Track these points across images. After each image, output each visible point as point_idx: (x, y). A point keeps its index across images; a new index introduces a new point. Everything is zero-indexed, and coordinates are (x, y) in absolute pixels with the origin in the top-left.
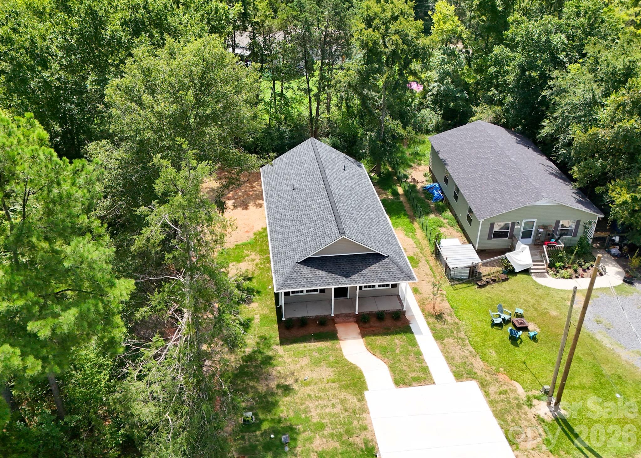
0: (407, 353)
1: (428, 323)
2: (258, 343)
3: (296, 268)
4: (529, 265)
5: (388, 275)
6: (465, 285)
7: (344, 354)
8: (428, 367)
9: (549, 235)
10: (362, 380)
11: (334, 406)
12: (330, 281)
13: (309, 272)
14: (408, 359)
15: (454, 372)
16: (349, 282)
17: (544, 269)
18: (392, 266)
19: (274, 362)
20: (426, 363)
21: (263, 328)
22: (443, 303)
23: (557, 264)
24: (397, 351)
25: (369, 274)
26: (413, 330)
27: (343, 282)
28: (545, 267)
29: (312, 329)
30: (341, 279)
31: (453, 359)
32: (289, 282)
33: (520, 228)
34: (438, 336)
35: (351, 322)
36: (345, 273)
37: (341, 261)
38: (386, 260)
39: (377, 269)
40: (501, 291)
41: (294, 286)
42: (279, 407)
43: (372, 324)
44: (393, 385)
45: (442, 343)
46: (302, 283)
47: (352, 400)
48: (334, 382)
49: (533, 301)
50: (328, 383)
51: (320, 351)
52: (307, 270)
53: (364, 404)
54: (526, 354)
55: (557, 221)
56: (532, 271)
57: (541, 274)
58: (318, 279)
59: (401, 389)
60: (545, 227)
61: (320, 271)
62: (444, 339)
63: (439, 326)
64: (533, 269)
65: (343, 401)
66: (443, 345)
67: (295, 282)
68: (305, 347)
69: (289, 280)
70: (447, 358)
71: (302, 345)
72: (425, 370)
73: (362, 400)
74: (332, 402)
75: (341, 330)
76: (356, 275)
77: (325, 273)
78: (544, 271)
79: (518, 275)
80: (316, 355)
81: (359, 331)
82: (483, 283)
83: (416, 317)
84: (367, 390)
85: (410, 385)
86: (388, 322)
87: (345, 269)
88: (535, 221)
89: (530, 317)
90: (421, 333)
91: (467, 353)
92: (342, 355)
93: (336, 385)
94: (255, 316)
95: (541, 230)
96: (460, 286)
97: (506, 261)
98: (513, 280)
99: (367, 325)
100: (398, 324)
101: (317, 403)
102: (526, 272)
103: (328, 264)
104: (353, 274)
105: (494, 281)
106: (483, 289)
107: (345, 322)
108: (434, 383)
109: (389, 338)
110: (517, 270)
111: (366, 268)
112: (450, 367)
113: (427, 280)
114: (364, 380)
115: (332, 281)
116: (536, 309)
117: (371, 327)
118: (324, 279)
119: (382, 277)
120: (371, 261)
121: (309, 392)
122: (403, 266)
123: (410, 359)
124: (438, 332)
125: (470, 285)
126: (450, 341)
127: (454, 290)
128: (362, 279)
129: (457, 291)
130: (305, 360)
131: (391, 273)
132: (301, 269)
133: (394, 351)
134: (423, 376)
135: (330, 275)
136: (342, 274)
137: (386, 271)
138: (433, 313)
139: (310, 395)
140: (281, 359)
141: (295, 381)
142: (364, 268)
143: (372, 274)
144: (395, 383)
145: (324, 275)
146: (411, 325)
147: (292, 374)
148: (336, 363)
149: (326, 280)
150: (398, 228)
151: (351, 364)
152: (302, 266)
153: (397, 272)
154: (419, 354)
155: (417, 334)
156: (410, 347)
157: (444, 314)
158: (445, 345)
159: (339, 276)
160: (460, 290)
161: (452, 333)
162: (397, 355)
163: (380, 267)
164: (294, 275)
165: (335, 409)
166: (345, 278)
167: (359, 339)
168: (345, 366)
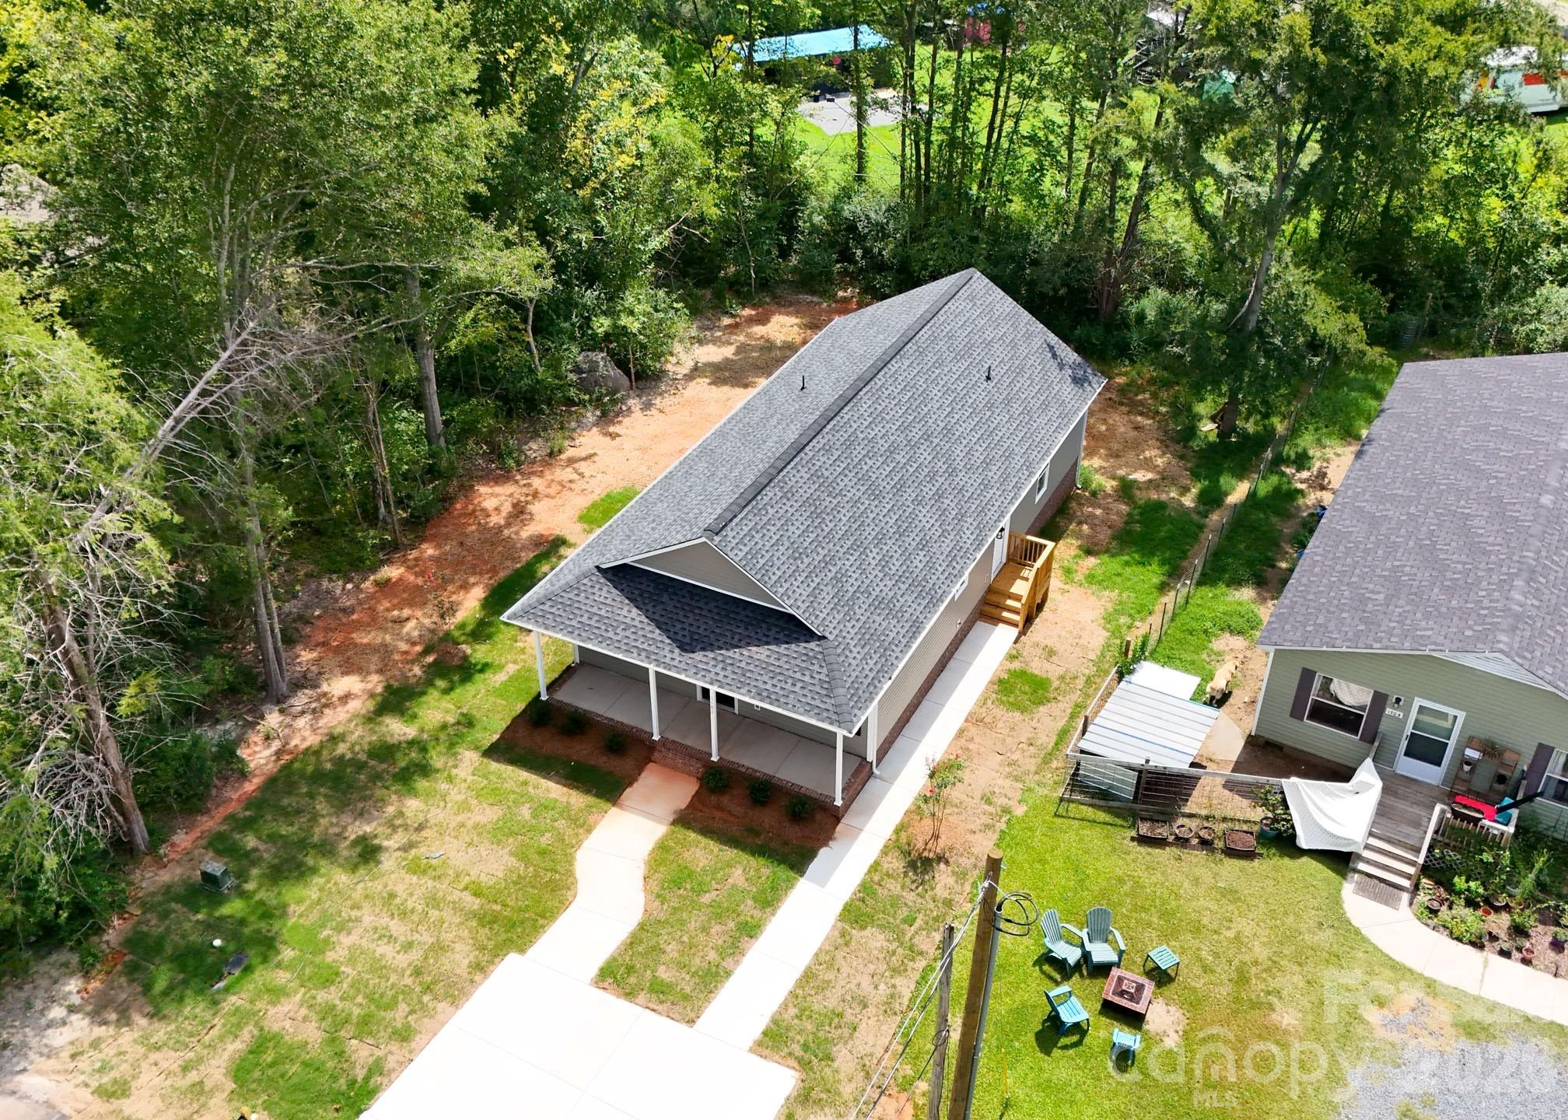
0: (719, 913)
1: (875, 867)
2: (444, 727)
3: (586, 580)
4: (1354, 843)
6: (1102, 816)
7: (586, 844)
8: (728, 974)
9: (1501, 779)
10: (541, 922)
11: (408, 946)
12: (637, 644)
13: (608, 601)
14: (705, 930)
15: (778, 1021)
16: (682, 665)
17: (1408, 877)
19: (422, 784)
20: (737, 963)
21: (492, 699)
22: (979, 836)
23: (1460, 882)
24: (706, 899)
25: (743, 665)
26: (814, 867)
27: (667, 660)
28: (1411, 870)
29: (582, 750)
30: (668, 648)
31: (824, 987)
32: (546, 607)
33: (1400, 720)
34: (856, 914)
35: (689, 774)
36: (687, 640)
37: (700, 604)
38: (812, 645)
39: (771, 660)
40: (1196, 881)
41: (550, 622)
42: (306, 885)
43: (725, 800)
44: (593, 971)
45: (846, 934)
46: (574, 623)
47: (461, 957)
48: (477, 894)
49: (1261, 952)
50: (466, 888)
51: (544, 806)
52: (608, 594)
53: (472, 981)
54: (1046, 1087)
55: (1541, 746)
56: (1362, 866)
57: (1382, 889)
58: (615, 628)
59: (601, 992)
60: (1491, 749)
61: (635, 610)
62: (863, 928)
63: (894, 885)
64: (1368, 862)
65: (439, 948)
66: (840, 941)
67: (561, 612)
68: (525, 783)
69: (549, 603)
70: (808, 976)
71: (524, 775)
72: (712, 979)
73: (481, 968)
74: (416, 936)
75: (650, 780)
76: (711, 655)
77: (643, 618)
78: (1406, 883)
79: (1305, 859)
80: (525, 812)
81: (683, 806)
82: (1162, 831)
83: (863, 836)
84: (521, 950)
85: (630, 995)
86: (769, 818)
87: (693, 629)
88: (1461, 716)
89: (1194, 990)
90: (822, 882)
92: (579, 843)
93: (472, 903)
94: (511, 665)
95: (1472, 754)
96: (1089, 812)
97: (1273, 799)
98: (1271, 866)
99: (713, 799)
100: (793, 832)
101: (385, 920)
102: (1340, 861)
103: (665, 598)
104: (703, 649)
105: (1205, 844)
106: (1143, 850)
107: (674, 768)
109: (730, 853)
110: (1303, 842)
111: (748, 644)
112: (785, 1006)
113: (1014, 757)
114: (543, 926)
115: (645, 646)
116: (1242, 979)
117: (719, 807)
118: (628, 633)
119: (768, 686)
120: (772, 633)
121: (400, 889)
122: (850, 680)
123: (713, 931)
124: (870, 901)
125: (1119, 822)
126: (874, 939)
127: (1056, 815)
128: (718, 669)
129: (1059, 821)
130: (487, 815)
131: (799, 684)
132: (598, 586)
133: (701, 891)
134: (688, 990)
135: (648, 628)
136: (679, 637)
137: (790, 673)
138: (920, 845)
139: (396, 896)
140: (444, 786)
141: (406, 848)
142: (742, 643)
143: (751, 667)
144: (602, 969)
145: (636, 623)
146: (823, 852)
147: (420, 828)
148: (543, 853)
149: (633, 637)
150: (1106, 593)
151: (570, 873)
152: (602, 580)
153: (817, 689)
154: (750, 930)
155: (811, 880)
156: (750, 902)
157: (947, 863)
158: (847, 944)
159: (668, 641)
160: (1073, 822)
161: (910, 921)
162: (695, 906)
163: (785, 659)
164: (571, 595)
165: (400, 957)
166: (677, 651)
167: (660, 823)
168: (552, 869)
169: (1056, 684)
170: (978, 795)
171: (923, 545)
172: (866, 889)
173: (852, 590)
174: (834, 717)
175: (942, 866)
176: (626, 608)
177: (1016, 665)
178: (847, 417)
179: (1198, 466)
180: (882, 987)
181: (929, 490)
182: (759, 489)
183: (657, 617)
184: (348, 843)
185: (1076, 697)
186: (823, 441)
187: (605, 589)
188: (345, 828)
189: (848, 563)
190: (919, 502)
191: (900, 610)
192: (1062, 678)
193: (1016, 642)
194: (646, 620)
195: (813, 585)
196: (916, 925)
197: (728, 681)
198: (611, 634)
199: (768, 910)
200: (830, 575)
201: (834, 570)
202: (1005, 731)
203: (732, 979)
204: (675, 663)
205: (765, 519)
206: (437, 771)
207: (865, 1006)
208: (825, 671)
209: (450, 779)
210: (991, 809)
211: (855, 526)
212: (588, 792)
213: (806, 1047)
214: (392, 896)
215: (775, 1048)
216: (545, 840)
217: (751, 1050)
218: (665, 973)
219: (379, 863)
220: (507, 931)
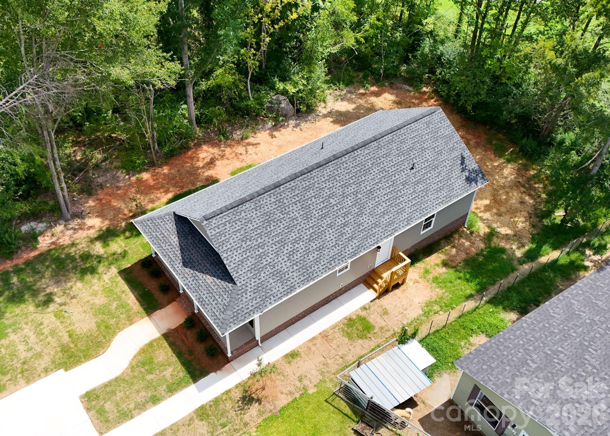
0: (148, 386)
1: (228, 392)
2: (114, 254)
3: (167, 217)
5: (211, 300)
6: (347, 410)
7: (125, 330)
8: (132, 417)
10: (83, 359)
11: (30, 350)
12: (170, 254)
13: (170, 230)
14: (138, 392)
16: (180, 272)
18: (225, 297)
19: (88, 277)
20: (139, 414)
22: (283, 396)
24: (149, 377)
25: (200, 282)
26: (203, 381)
27: (176, 267)
29: (153, 285)
30: (179, 261)
32: (148, 223)
34: (203, 412)
35: (185, 313)
36: (187, 261)
37: (200, 246)
38: (230, 285)
39: (211, 285)
41: (147, 230)
44: (83, 392)
45: (191, 419)
46: (154, 234)
47: (44, 363)
48: (70, 336)
50: (69, 331)
51: (123, 305)
52: (171, 226)
53: (40, 376)
58: (166, 243)
59: (80, 403)
61: (177, 238)
62: (201, 421)
63: (229, 405)
65: (39, 355)
66: (188, 423)
67: (152, 227)
68: (123, 292)
69: (151, 221)
71: (124, 288)
72: (125, 416)
73: (47, 371)
74: (36, 347)
75: (169, 310)
76: (192, 272)
77: (178, 243)
80: (114, 306)
81: (173, 328)
82: (367, 432)
83: (234, 375)
84: (66, 370)
85: (88, 410)
86: (200, 349)
87: (192, 257)
90: (200, 390)
92: (124, 328)
93: (66, 340)
96: (343, 405)
99: (185, 330)
100: (205, 360)
101: (31, 334)
103: (189, 238)
104: (190, 268)
107: (181, 308)
109: (174, 360)
111: (207, 273)
113: (329, 362)
114: (81, 362)
115: (172, 256)
117: (185, 335)
118: (169, 248)
119: (204, 297)
120: (218, 272)
121: (46, 322)
122: (237, 308)
123: (140, 394)
124: (213, 408)
125: (353, 417)
126: (202, 428)
127: (326, 401)
128: (191, 280)
129: (326, 404)
130: (100, 301)
131: (216, 302)
132: (170, 221)
133: (150, 372)
134: (111, 418)
135: (177, 249)
136: (185, 258)
137: (215, 295)
138: (254, 390)
139: (43, 325)
140: (96, 281)
141: (61, 305)
142: (205, 272)
143: (203, 285)
144: (87, 392)
145: (174, 244)
146: (212, 375)
147: (73, 297)
148: (107, 327)
149: (170, 250)
150: (437, 290)
151: (110, 341)
152: (173, 219)
153: (221, 307)
154: (155, 400)
155: (197, 387)
156: (165, 387)
157: (260, 404)
158: (189, 425)
159: (181, 258)
160: (331, 408)
161: (224, 426)
162: (143, 379)
163: (216, 287)
164: (159, 221)
165: (24, 353)
166: (181, 264)
167: (159, 332)
168: (105, 337)
169: (376, 331)
170: (298, 375)
171: (319, 249)
172: (217, 401)
173: (265, 263)
174: (220, 324)
175: (257, 404)
176: (174, 236)
177: (363, 314)
178: (314, 174)
179: (538, 234)
181: (340, 221)
182: (243, 202)
183: (182, 245)
184: (45, 293)
185: (380, 341)
186: (293, 184)
187: (172, 223)
188: (48, 286)
189: (271, 249)
191: (287, 280)
192: (382, 328)
193: (371, 302)
194: (178, 245)
195: (245, 256)
196: (225, 429)
197: (191, 287)
198: (163, 245)
199: (169, 394)
200: (257, 253)
201: (261, 251)
202: (334, 346)
203: (132, 420)
204: (178, 269)
205: (237, 218)
206: (98, 273)
208: (228, 300)
209: (100, 279)
210: (298, 384)
211: (286, 231)
212: (142, 305)
214: (41, 324)
216: (112, 322)
218: (108, 406)
219: (48, 307)
220: (68, 358)
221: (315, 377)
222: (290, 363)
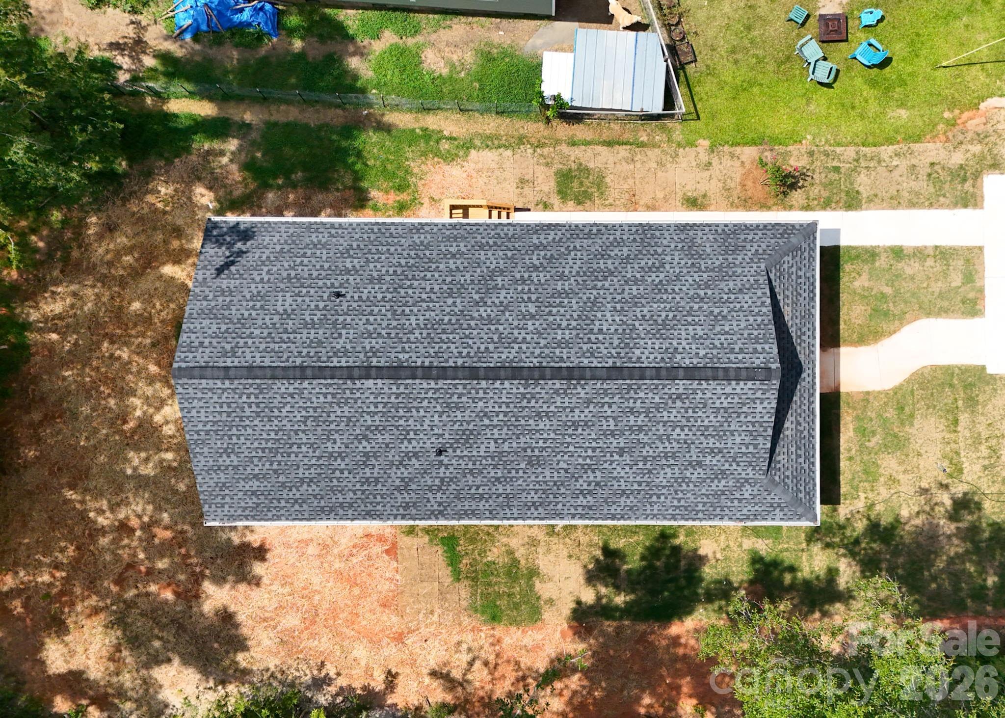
3: (777, 478)
5: (802, 280)
7: (880, 388)
8: (936, 247)
10: (957, 371)
12: (806, 408)
13: (786, 450)
14: (912, 278)
15: (955, 205)
16: (810, 366)
18: (786, 266)
20: (925, 248)
22: (743, 158)
24: (888, 290)
25: (798, 321)
27: (810, 379)
30: (803, 384)
31: (914, 193)
34: (852, 202)
36: (794, 372)
39: (790, 302)
40: (710, 18)
41: (811, 486)
44: (976, 321)
45: (870, 200)
46: (806, 466)
48: (956, 422)
50: (955, 431)
61: (786, 426)
62: (858, 192)
63: (815, 191)
66: (875, 200)
67: (802, 482)
70: (912, 205)
72: (943, 254)
76: (798, 348)
77: (789, 415)
80: (875, 441)
82: (683, 48)
84: (983, 368)
85: (981, 291)
90: (837, 232)
91: (903, 164)
93: (964, 418)
104: (797, 356)
108: (981, 249)
112: (941, 206)
113: (653, 166)
114: (960, 369)
115: (806, 402)
118: (801, 420)
119: (806, 295)
121: (977, 468)
122: (779, 241)
123: (911, 273)
124: (836, 198)
126: (863, 183)
127: (699, 118)
128: (806, 338)
129: (701, 116)
130: (889, 464)
131: (800, 273)
133: (884, 298)
134: (961, 262)
135: (794, 406)
136: (794, 380)
137: (794, 283)
138: (774, 189)
139: (984, 466)
140: (878, 508)
141: (946, 487)
142: (785, 329)
143: (798, 314)
144: (973, 318)
145: (793, 419)
147: (925, 491)
148: (901, 409)
149: (803, 415)
150: (415, 169)
151: (908, 381)
153: (798, 259)
154: (898, 252)
155: (838, 239)
156: (877, 264)
158: (876, 195)
159: (799, 387)
160: (699, 106)
161: (837, 169)
162: (897, 292)
163: (786, 292)
164: (790, 482)
166: (803, 376)
167: (839, 354)
168: (912, 391)
169: (557, 166)
170: (707, 174)
171: (603, 256)
173: (705, 275)
175: (781, 170)
176: (787, 432)
177: (555, 200)
178: (535, 361)
180: (895, 163)
181: (540, 277)
182: (692, 373)
183: (786, 405)
185: (564, 148)
186: (586, 361)
187: (778, 458)
188: (949, 537)
189: (684, 288)
190: (562, 276)
192: (549, 165)
193: (529, 210)
194: (790, 412)
195: (733, 297)
196: (838, 164)
197: (811, 326)
198: (806, 433)
199: (877, 251)
200: (710, 292)
201: (702, 293)
202: (631, 181)
203: (938, 244)
204: (810, 372)
205: (715, 352)
206: (869, 519)
207: (914, 166)
208: (786, 259)
209: (871, 507)
210: (715, 161)
211: (643, 301)
213: (965, 180)
214: (985, 468)
215: (973, 195)
216: (890, 414)
217: (982, 208)
218: (956, 280)
219: (965, 494)
220: (974, 385)
221: (687, 156)
222: (705, 196)
